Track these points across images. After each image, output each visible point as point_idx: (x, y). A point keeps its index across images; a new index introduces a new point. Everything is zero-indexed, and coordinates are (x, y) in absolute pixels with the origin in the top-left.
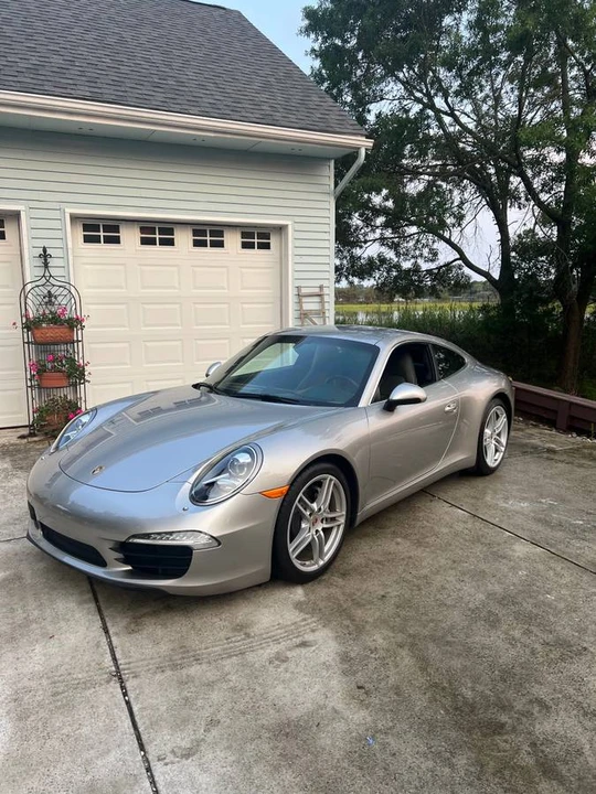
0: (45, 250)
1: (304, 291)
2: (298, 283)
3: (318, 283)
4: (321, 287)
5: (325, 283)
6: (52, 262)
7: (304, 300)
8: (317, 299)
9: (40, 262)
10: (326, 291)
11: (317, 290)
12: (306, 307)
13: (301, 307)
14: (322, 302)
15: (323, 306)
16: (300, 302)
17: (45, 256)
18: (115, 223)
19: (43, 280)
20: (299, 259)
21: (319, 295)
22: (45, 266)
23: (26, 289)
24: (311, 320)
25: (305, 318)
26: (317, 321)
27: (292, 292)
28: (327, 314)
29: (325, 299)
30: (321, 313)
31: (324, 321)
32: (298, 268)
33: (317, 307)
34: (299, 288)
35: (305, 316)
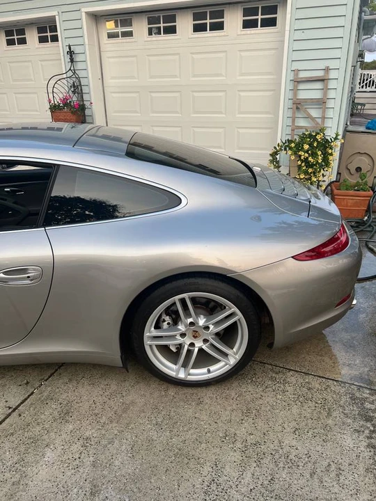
0: (70, 47)
1: (302, 75)
2: (296, 66)
3: (323, 65)
4: (327, 70)
5: (332, 64)
6: (77, 58)
7: (301, 86)
8: (319, 85)
9: (68, 58)
10: (332, 74)
11: (320, 74)
12: (303, 95)
13: (295, 94)
14: (326, 90)
15: (325, 94)
16: (295, 91)
17: (71, 53)
18: (126, 17)
19: (70, 74)
20: (299, 35)
21: (323, 80)
22: (72, 61)
23: (52, 82)
24: (305, 111)
25: (297, 108)
26: (315, 113)
27: (285, 78)
28: (330, 104)
29: (332, 84)
30: (322, 103)
31: (324, 112)
32: (297, 46)
33: (317, 95)
34: (296, 72)
35: (298, 106)
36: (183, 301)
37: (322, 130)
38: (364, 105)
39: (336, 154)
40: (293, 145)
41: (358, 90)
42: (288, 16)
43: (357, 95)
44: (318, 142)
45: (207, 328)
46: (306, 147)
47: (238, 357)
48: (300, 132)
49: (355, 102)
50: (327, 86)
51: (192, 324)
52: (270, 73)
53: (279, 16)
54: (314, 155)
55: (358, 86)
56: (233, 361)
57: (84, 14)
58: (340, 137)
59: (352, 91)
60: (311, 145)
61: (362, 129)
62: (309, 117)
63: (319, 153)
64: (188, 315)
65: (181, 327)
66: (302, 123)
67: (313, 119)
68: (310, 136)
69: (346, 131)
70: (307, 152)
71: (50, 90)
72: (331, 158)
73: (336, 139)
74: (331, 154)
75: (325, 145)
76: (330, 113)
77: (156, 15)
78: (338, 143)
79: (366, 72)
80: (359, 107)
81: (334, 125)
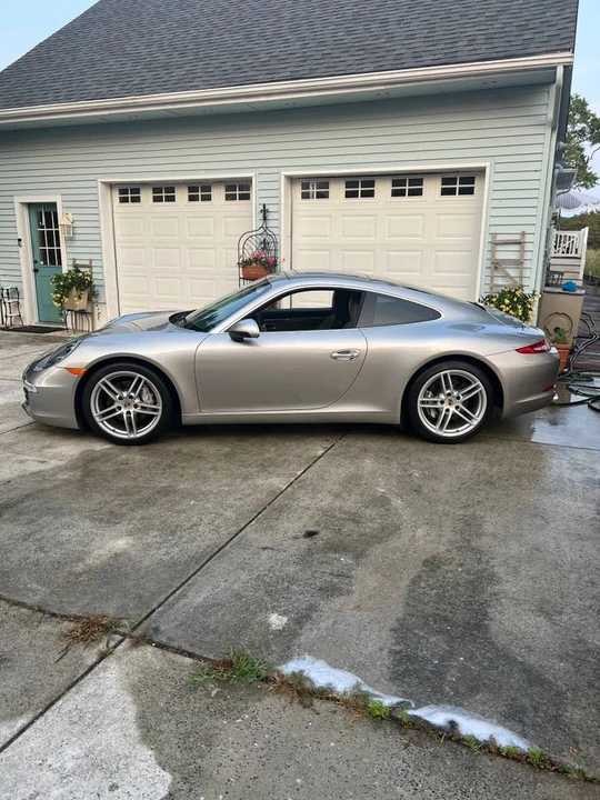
0: (264, 206)
1: (500, 238)
2: (493, 230)
3: (519, 230)
4: (523, 234)
5: (527, 229)
6: (269, 216)
7: (499, 248)
8: (516, 248)
9: (261, 216)
10: (528, 238)
11: (517, 238)
12: (500, 256)
13: (493, 255)
14: (522, 251)
15: (522, 256)
16: (493, 252)
17: (265, 211)
18: (326, 180)
19: (262, 231)
20: (496, 203)
21: (520, 243)
22: (265, 218)
23: (244, 238)
24: (503, 270)
25: (496, 268)
26: (513, 272)
27: (484, 240)
28: (527, 264)
29: (528, 247)
30: (519, 263)
31: (521, 272)
32: (494, 212)
33: (514, 256)
34: (494, 235)
35: (496, 265)
36: (445, 376)
37: (521, 287)
38: (562, 274)
39: (535, 308)
40: (494, 300)
41: (554, 255)
42: (486, 188)
43: (552, 261)
44: (518, 298)
45: (458, 398)
46: (507, 301)
47: (479, 419)
48: (500, 290)
49: (551, 269)
50: (523, 248)
51: (449, 394)
52: (467, 235)
53: (476, 186)
54: (514, 309)
55: (553, 250)
56: (475, 423)
57: (283, 178)
58: (538, 293)
59: (546, 256)
60: (511, 300)
61: (560, 290)
62: (507, 276)
63: (520, 307)
64: (448, 388)
65: (442, 397)
66: (500, 281)
67: (512, 278)
68: (510, 292)
69: (543, 292)
70: (508, 306)
71: (241, 247)
72: (530, 312)
73: (533, 295)
74: (531, 309)
75: (524, 300)
76: (527, 273)
77: (356, 179)
78: (537, 299)
79: (563, 233)
80: (556, 276)
81: (532, 283)
